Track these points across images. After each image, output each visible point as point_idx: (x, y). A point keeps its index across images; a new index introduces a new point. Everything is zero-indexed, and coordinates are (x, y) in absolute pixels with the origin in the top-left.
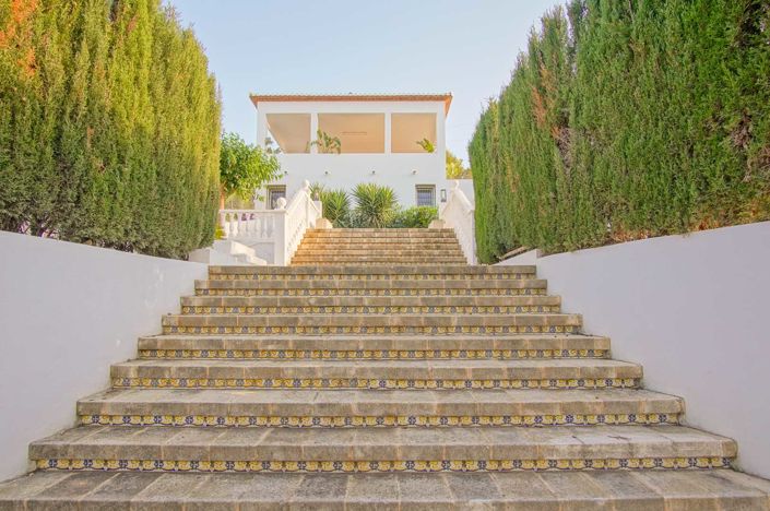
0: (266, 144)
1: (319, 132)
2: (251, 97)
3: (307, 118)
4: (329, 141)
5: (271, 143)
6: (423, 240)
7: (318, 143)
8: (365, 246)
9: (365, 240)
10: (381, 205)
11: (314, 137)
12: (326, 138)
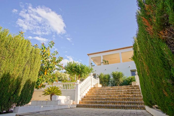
0: (91, 64)
1: (103, 60)
2: (88, 54)
3: (100, 57)
4: (105, 62)
5: (92, 64)
6: (126, 90)
7: (103, 62)
8: (106, 93)
9: (107, 91)
10: (119, 77)
11: (102, 61)
12: (105, 61)
